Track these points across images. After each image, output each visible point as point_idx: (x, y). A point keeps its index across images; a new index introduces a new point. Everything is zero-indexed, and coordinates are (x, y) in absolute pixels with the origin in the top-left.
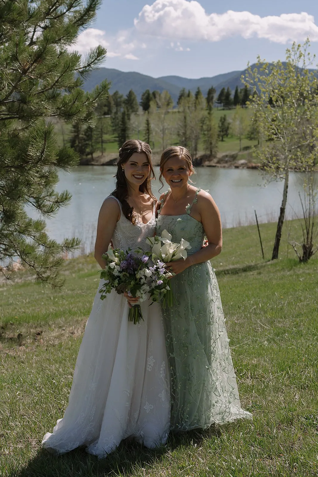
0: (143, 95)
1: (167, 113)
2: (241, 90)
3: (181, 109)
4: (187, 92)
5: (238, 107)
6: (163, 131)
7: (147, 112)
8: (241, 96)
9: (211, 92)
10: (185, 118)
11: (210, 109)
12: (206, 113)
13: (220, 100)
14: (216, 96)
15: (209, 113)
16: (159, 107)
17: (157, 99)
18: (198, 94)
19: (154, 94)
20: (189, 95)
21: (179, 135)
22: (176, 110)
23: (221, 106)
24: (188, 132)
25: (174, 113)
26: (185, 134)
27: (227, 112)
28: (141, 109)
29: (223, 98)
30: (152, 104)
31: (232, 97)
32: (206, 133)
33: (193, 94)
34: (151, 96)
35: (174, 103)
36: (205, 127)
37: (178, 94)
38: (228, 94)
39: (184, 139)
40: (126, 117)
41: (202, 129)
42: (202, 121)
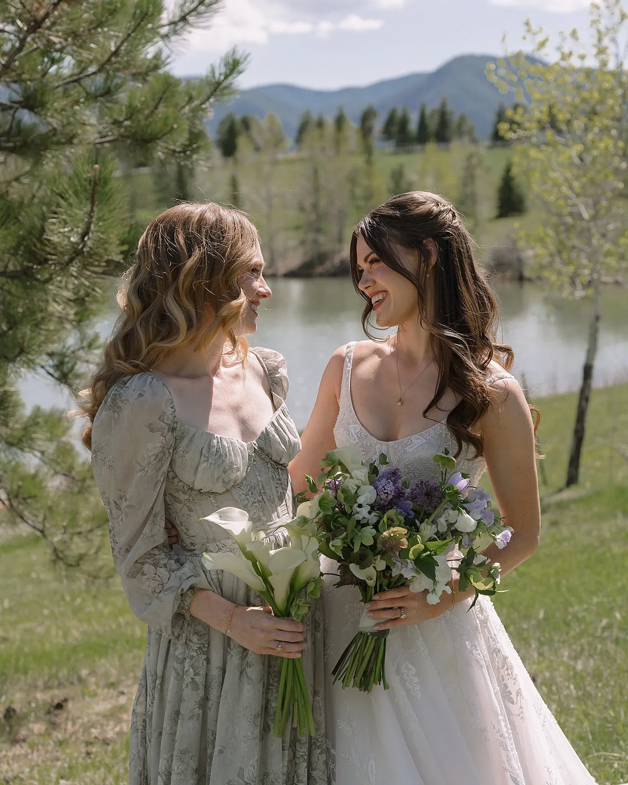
0: (222, 123)
1: (275, 162)
2: (433, 112)
3: (305, 153)
4: (315, 117)
5: (431, 147)
6: (269, 199)
7: (230, 161)
8: (433, 124)
9: (367, 117)
10: (316, 171)
11: (368, 150)
12: (359, 161)
13: (387, 133)
14: (378, 125)
15: (369, 162)
16: (257, 149)
17: (254, 132)
18: (340, 121)
19: (246, 123)
20: (320, 124)
21: (302, 209)
22: (293, 155)
23: (389, 146)
24: (323, 203)
25: (291, 162)
26: (315, 206)
27: (403, 159)
28: (216, 154)
29: (395, 129)
30: (242, 142)
31: (413, 126)
32: (361, 203)
33: (330, 120)
34: (239, 126)
35: (290, 141)
36: (359, 192)
37: (295, 124)
38: (404, 122)
39: (313, 217)
40: (186, 173)
41: (353, 197)
42: (352, 180)
